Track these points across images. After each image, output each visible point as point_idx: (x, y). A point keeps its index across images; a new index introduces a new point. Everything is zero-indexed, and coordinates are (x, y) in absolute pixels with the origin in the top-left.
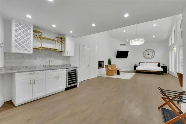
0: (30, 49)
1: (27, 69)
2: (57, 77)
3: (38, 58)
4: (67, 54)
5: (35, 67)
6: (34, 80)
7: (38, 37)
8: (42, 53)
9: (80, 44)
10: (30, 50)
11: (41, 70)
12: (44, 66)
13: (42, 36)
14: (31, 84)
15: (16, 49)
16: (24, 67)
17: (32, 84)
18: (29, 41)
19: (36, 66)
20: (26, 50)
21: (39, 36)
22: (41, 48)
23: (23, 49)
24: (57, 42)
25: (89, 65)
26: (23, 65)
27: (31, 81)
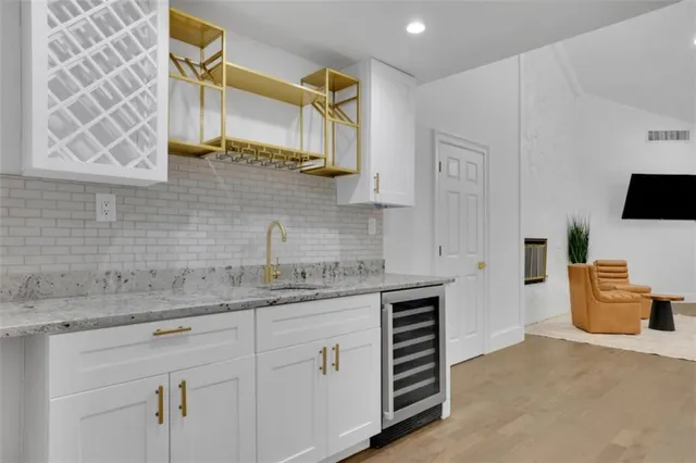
0: (148, 151)
1: (131, 291)
2: (331, 359)
3: (193, 220)
4: (377, 190)
5: (178, 281)
6: (183, 386)
7: (201, 72)
8: (221, 181)
9: (433, 132)
10: (152, 157)
11: (229, 309)
12: (235, 272)
13: (225, 63)
14: (160, 415)
15: (61, 143)
16: (111, 281)
17: (166, 413)
18: (145, 87)
19: (186, 271)
20: (122, 155)
21: (203, 66)
22: (217, 143)
23: (105, 151)
24: (308, 109)
25: (481, 266)
26: (104, 268)
27: (160, 392)
